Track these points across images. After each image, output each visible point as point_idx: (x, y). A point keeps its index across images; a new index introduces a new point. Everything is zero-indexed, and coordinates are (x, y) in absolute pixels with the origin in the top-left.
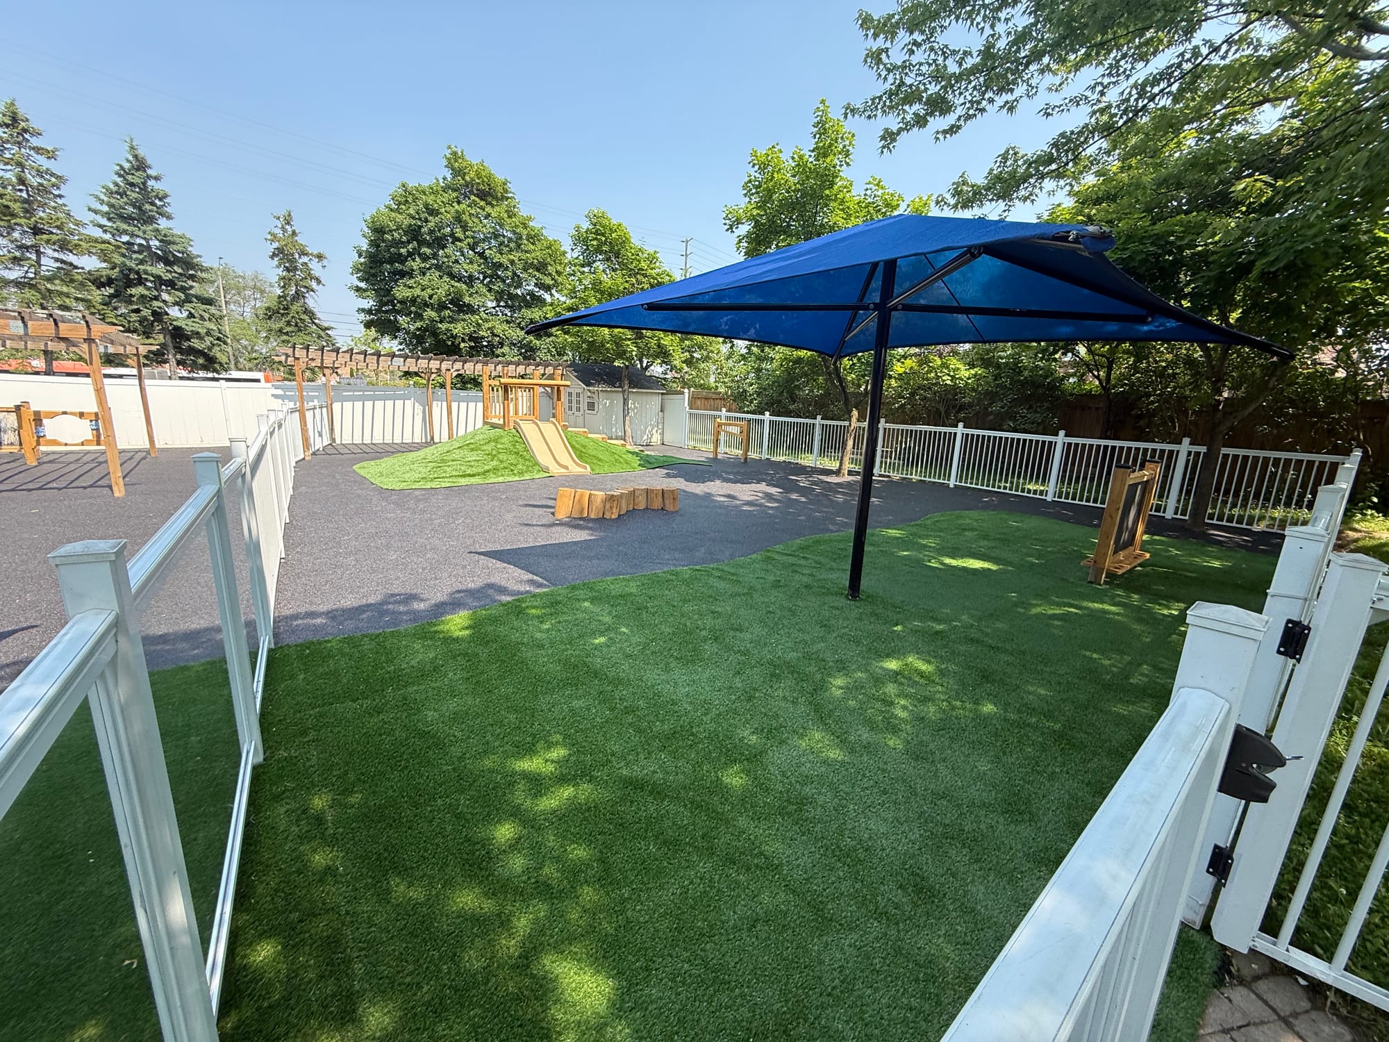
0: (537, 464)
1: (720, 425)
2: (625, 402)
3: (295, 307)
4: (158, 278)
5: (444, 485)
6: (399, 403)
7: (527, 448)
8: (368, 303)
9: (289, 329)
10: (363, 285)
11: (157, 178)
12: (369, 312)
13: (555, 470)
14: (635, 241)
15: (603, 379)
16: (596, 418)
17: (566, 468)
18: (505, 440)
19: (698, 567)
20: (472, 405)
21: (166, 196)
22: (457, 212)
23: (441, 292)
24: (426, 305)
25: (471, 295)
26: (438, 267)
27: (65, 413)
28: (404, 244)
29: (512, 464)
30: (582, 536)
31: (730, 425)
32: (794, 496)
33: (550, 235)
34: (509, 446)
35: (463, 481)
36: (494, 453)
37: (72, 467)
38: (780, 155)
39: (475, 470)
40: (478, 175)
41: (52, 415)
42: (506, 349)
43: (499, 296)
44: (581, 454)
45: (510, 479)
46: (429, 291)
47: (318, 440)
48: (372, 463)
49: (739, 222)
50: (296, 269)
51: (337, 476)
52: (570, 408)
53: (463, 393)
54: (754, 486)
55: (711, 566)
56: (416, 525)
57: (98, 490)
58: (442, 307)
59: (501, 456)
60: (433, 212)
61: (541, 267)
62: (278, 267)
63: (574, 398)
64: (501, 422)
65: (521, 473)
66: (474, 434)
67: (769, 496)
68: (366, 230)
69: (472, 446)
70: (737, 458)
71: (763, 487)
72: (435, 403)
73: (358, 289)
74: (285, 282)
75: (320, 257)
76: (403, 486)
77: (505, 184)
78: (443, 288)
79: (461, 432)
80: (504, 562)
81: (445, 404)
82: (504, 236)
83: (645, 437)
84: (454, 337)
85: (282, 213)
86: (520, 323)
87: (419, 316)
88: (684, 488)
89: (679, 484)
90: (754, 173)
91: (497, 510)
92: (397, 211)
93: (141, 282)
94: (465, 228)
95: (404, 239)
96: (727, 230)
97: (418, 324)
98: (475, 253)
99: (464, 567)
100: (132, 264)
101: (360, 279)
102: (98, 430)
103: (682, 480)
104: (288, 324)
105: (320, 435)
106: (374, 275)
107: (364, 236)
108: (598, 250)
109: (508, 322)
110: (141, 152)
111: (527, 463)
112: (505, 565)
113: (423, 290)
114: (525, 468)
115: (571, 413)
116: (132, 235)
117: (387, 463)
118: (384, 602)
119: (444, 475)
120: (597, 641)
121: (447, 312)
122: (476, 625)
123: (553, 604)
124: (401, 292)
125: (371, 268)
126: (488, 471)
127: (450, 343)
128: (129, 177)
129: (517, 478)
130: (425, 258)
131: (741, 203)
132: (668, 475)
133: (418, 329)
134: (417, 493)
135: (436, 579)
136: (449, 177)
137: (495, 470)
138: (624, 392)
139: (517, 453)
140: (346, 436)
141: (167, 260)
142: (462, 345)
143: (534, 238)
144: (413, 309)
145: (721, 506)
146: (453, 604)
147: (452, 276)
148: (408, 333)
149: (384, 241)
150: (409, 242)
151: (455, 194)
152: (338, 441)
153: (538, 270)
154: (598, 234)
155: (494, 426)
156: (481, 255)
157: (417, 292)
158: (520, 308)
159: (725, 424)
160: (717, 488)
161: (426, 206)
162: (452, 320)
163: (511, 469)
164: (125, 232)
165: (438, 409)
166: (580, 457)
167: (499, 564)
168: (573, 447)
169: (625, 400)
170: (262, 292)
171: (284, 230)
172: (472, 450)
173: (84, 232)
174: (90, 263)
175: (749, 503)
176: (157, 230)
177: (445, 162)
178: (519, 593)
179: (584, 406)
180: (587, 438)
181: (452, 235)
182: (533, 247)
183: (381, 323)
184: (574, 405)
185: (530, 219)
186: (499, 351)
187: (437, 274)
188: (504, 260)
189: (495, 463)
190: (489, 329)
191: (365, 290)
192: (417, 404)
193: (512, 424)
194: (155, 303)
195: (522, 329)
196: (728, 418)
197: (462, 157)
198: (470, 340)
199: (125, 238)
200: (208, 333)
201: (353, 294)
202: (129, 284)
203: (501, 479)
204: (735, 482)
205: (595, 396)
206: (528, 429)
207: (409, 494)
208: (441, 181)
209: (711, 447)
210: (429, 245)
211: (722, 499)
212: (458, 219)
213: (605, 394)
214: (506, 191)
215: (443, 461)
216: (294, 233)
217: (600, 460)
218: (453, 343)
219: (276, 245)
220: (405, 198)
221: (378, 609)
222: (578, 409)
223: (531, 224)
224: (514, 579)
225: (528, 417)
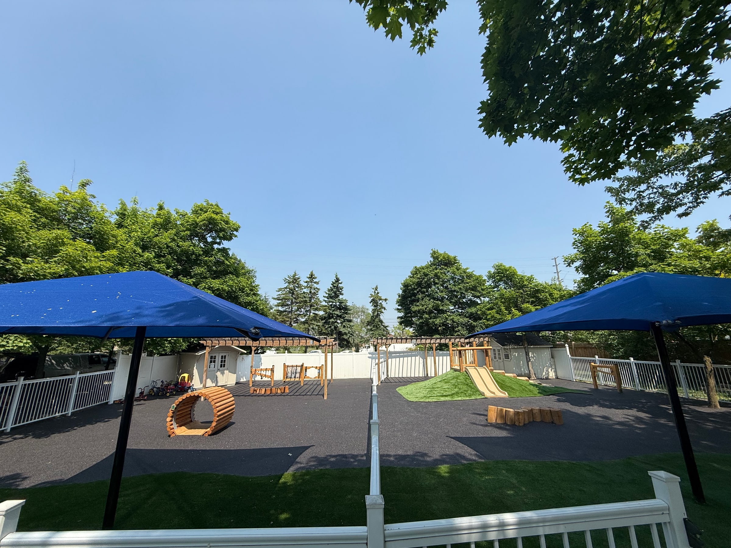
0: (478, 390)
1: (595, 367)
2: (527, 354)
3: (377, 320)
4: (337, 315)
5: (434, 400)
6: (413, 358)
7: (472, 382)
8: (401, 314)
9: (374, 329)
10: (400, 307)
11: (341, 283)
12: (401, 318)
13: (488, 394)
14: (519, 272)
15: (512, 342)
16: (510, 363)
17: (494, 393)
18: (461, 378)
19: (574, 462)
20: (445, 358)
21: (343, 288)
22: (436, 273)
23: (430, 306)
24: (424, 312)
25: (442, 306)
26: (428, 296)
27: (312, 367)
28: (415, 289)
29: (465, 391)
30: (503, 434)
31: (602, 367)
32: (662, 421)
33: (477, 273)
34: (463, 381)
35: (442, 399)
36: (456, 384)
37: (311, 386)
38: (591, 227)
39: (447, 393)
40: (444, 257)
41: (310, 368)
42: (460, 328)
43: (454, 304)
44: (502, 385)
45: (465, 398)
46: (425, 306)
47: (383, 375)
48: (403, 387)
49: (573, 261)
50: (378, 306)
51: (391, 394)
52: (495, 358)
53: (441, 352)
54: (626, 411)
55: (584, 462)
56: (423, 420)
57: (319, 396)
58: (430, 312)
59: (459, 386)
60: (426, 275)
61: (474, 289)
62: (372, 306)
63: (497, 352)
64: (459, 368)
65: (470, 396)
66: (447, 374)
67: (639, 420)
68: (402, 286)
69: (446, 381)
70: (614, 389)
71: (634, 412)
72: (428, 357)
73: (398, 309)
74: (374, 311)
75: (386, 300)
76: (417, 400)
77: (455, 258)
78: (430, 304)
79: (440, 373)
80: (463, 443)
81: (433, 358)
82: (456, 278)
83: (544, 374)
84: (436, 325)
85: (374, 287)
86: (466, 315)
87: (421, 318)
88: (570, 409)
89: (567, 406)
90: (577, 237)
91: (458, 415)
92: (413, 277)
93: (332, 317)
94: (439, 278)
95: (416, 287)
96: (567, 266)
97: (421, 321)
98: (443, 287)
99: (444, 443)
100: (331, 312)
101: (399, 306)
102: (319, 373)
103: (568, 404)
104: (374, 326)
105: (384, 374)
106: (404, 303)
107: (401, 289)
108: (500, 280)
109: (460, 315)
110: (338, 277)
111: (473, 390)
112: (463, 445)
113: (422, 306)
114: (472, 393)
115: (496, 360)
116: (333, 302)
117: (410, 388)
118: (414, 455)
119: (434, 395)
120: (509, 492)
121: (433, 315)
122: (451, 472)
123: (487, 469)
124: (414, 308)
125: (403, 300)
126: (454, 394)
127: (434, 328)
128: (334, 285)
129: (468, 398)
130: (423, 293)
131: (573, 252)
132: (559, 401)
133: (420, 323)
134: (423, 404)
135: (433, 448)
136: (432, 260)
137: (457, 393)
138: (525, 348)
139: (467, 385)
140: (393, 374)
141: (340, 308)
142: (440, 328)
143: (470, 276)
144: (419, 315)
145: (597, 423)
146: (442, 461)
147: (434, 299)
148: (416, 324)
149: (408, 289)
150: (417, 288)
151: (434, 267)
152: (389, 376)
153: (473, 290)
154: (499, 274)
155: (456, 370)
156: (446, 288)
157: (421, 307)
158: (465, 308)
159: (599, 366)
160: (595, 411)
161: (424, 273)
162: (435, 317)
163: (464, 393)
164: (331, 302)
165: (430, 360)
166: (502, 387)
167: (461, 445)
168: (496, 381)
169: (526, 353)
170: (364, 312)
171: (375, 292)
172: (446, 383)
173: (321, 304)
174: (321, 313)
175: (620, 423)
176: (339, 299)
177: (430, 256)
178: (470, 460)
179: (502, 356)
180: (505, 376)
181: (434, 282)
182: (469, 281)
183: (405, 322)
184: (497, 356)
185: (467, 269)
186: (456, 329)
187: (428, 298)
188: (456, 288)
189: (456, 390)
190: (451, 320)
191: (401, 309)
192: (421, 358)
193: (464, 369)
194: (336, 324)
195: (467, 317)
196: (601, 362)
197: (437, 252)
198: (443, 326)
199: (331, 303)
200: (349, 333)
201: (396, 311)
202: (330, 318)
203: (460, 398)
204: (610, 408)
205: (509, 351)
206: (472, 372)
207: (420, 404)
208: (429, 262)
209: (591, 380)
210: (425, 288)
211: (598, 419)
212: (436, 275)
213: (514, 350)
214: (456, 260)
215: (433, 388)
216: (378, 293)
217: (513, 389)
218: (435, 328)
219: (372, 298)
220: (416, 271)
221: (412, 458)
222: (500, 358)
223: (468, 271)
224: (467, 452)
225: (472, 365)
